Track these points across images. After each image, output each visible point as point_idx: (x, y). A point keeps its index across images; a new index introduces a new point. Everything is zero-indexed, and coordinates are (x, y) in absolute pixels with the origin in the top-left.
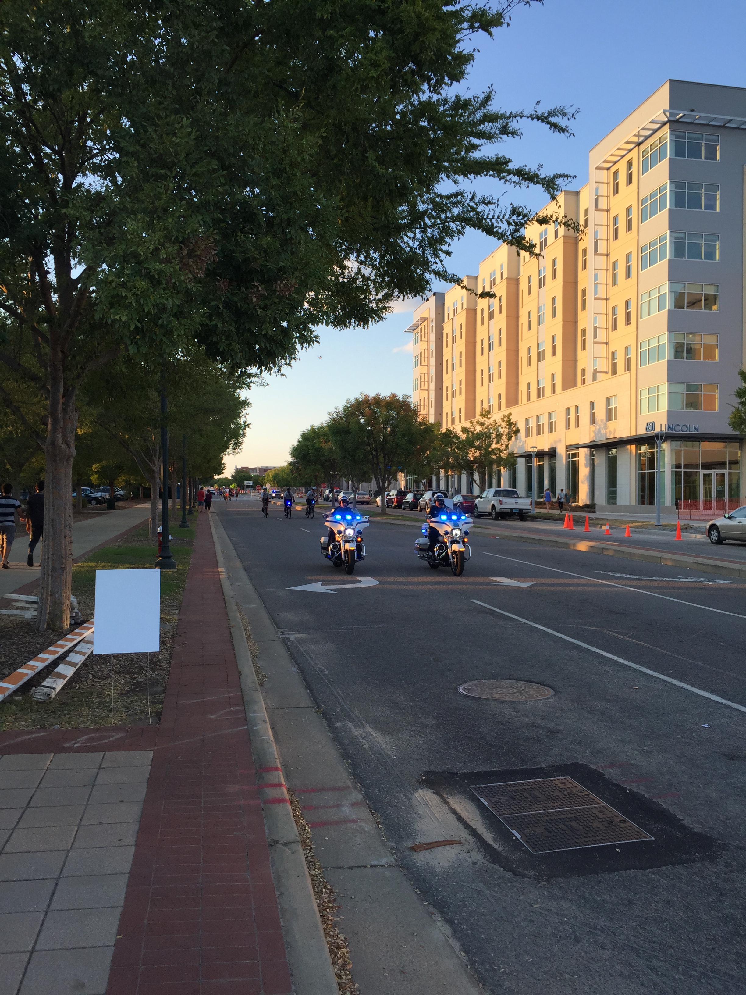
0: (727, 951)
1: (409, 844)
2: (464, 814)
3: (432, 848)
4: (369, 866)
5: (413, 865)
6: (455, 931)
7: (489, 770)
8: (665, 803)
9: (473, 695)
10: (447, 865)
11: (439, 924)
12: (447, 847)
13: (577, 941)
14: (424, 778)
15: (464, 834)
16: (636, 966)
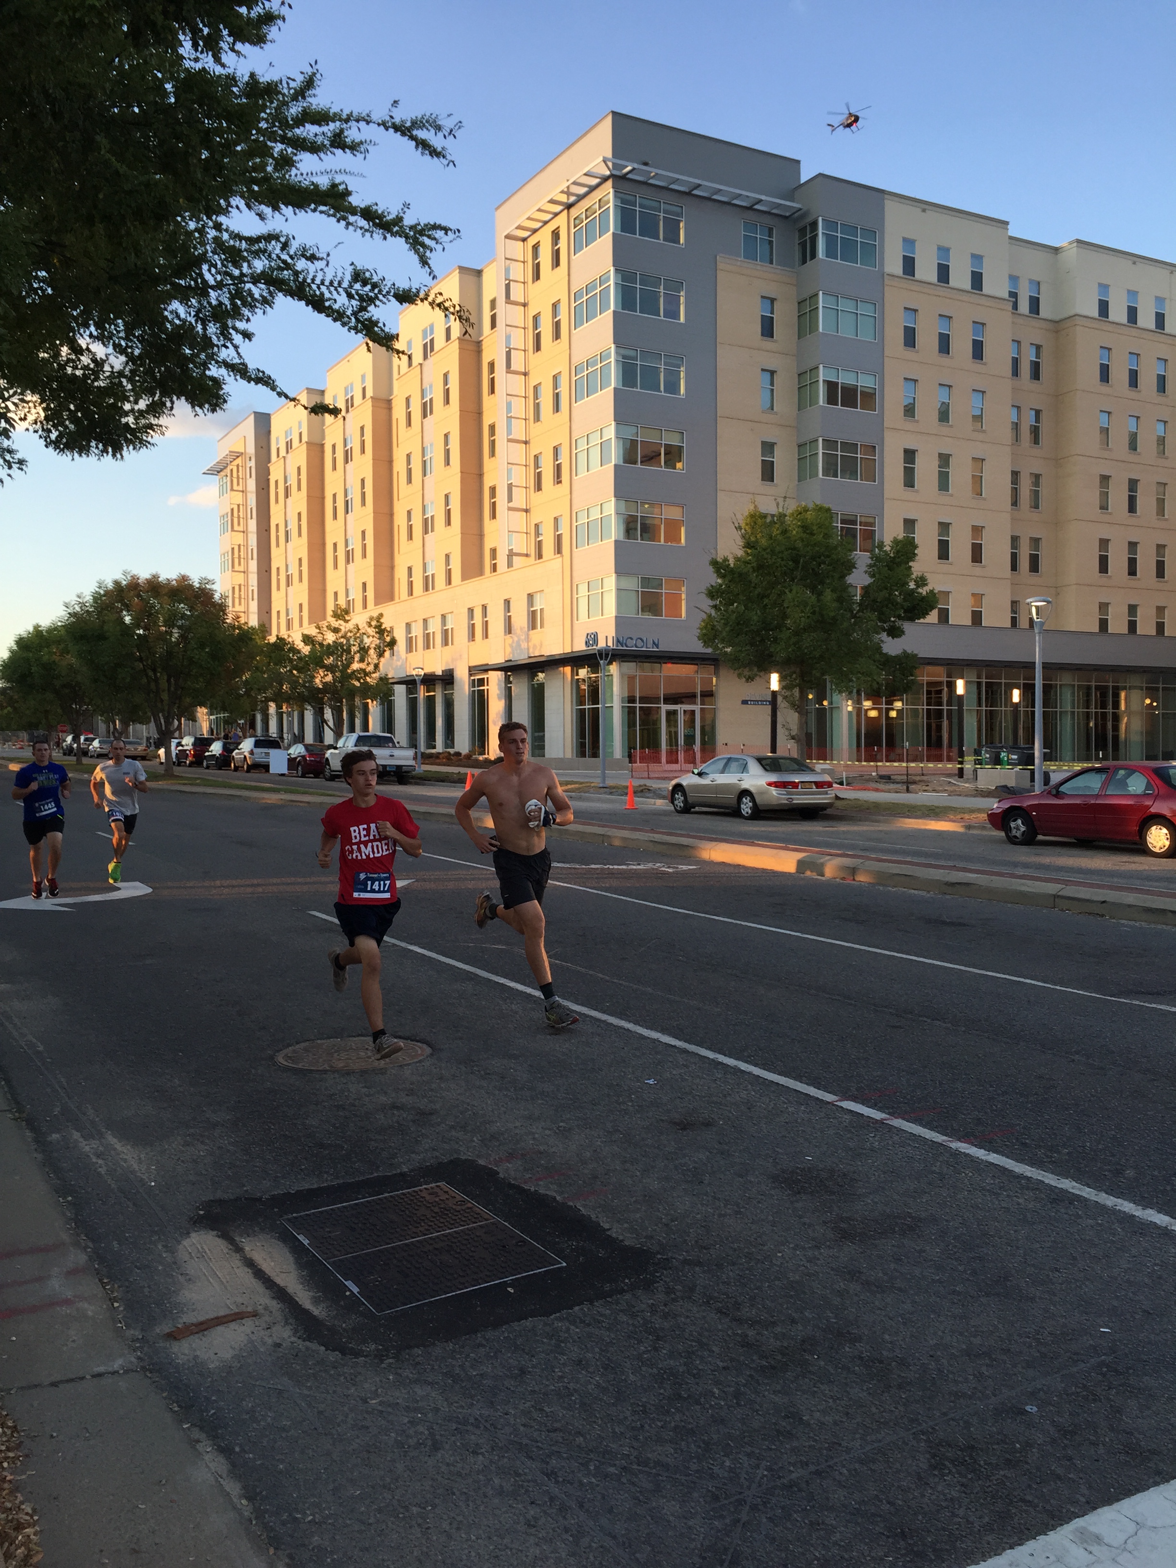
0: (662, 1427)
1: (165, 1328)
2: (267, 1266)
3: (205, 1330)
4: (88, 1377)
5: (170, 1364)
6: (234, 1465)
7: (315, 1186)
8: (583, 1207)
9: (300, 1066)
10: (227, 1355)
11: (207, 1457)
12: (233, 1325)
13: (436, 1447)
14: (202, 1212)
15: (264, 1299)
16: (525, 1474)
